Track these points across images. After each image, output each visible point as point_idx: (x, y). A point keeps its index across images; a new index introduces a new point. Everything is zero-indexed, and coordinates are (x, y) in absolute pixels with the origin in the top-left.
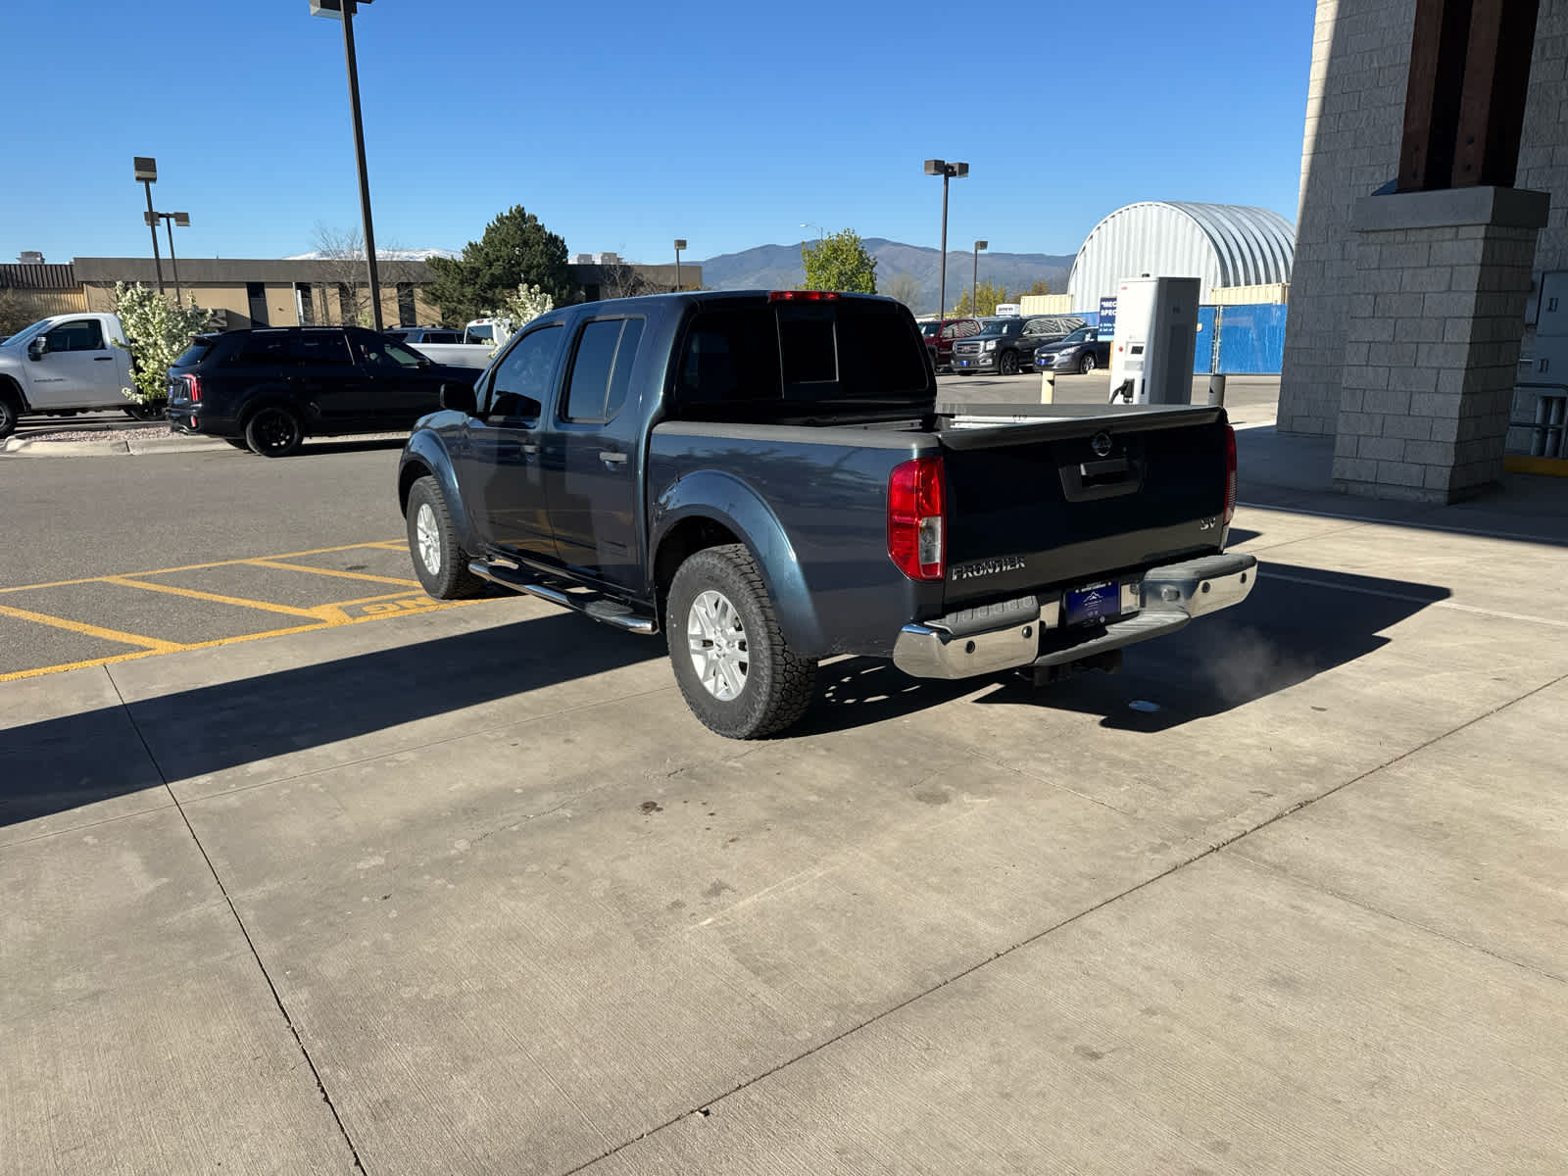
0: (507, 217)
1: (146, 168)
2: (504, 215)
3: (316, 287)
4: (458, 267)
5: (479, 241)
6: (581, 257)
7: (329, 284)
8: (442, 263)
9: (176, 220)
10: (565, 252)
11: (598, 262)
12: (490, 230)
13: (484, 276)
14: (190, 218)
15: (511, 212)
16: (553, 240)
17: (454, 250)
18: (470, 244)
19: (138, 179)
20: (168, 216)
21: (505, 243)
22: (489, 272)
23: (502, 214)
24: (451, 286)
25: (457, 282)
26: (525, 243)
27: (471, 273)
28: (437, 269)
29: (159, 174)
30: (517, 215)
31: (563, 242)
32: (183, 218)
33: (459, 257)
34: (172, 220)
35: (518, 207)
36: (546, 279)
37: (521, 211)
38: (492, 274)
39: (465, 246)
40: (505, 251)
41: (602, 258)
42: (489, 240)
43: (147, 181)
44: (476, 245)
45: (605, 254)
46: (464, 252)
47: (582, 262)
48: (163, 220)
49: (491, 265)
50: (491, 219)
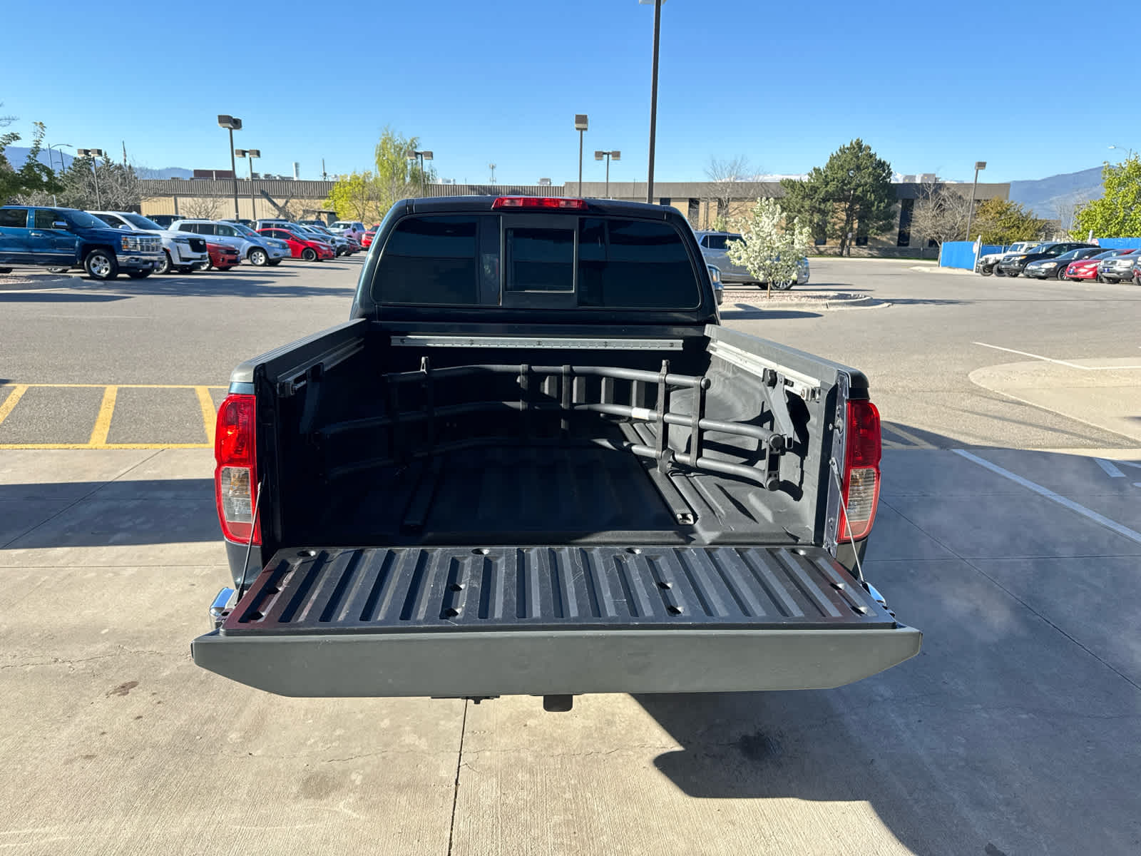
0: (847, 148)
1: (582, 119)
2: (846, 146)
3: (703, 201)
4: (803, 186)
5: (822, 166)
6: (907, 177)
7: (711, 199)
8: (791, 183)
9: (613, 156)
10: (890, 174)
11: (918, 181)
12: (832, 158)
13: (821, 193)
14: (621, 155)
15: (851, 144)
16: (882, 165)
17: (802, 174)
18: (814, 169)
19: (577, 129)
20: (608, 154)
21: (841, 167)
22: (826, 189)
23: (844, 146)
24: (795, 200)
25: (799, 197)
26: (858, 168)
27: (811, 190)
28: (787, 188)
29: (589, 126)
30: (855, 146)
31: (889, 166)
32: (616, 155)
33: (805, 179)
34: (610, 156)
35: (858, 140)
36: (869, 193)
37: (859, 144)
38: (827, 191)
39: (810, 170)
40: (840, 174)
41: (922, 178)
42: (830, 167)
43: (582, 130)
44: (819, 170)
45: (925, 175)
46: (809, 174)
47: (907, 181)
48: (605, 156)
49: (826, 186)
50: (835, 150)
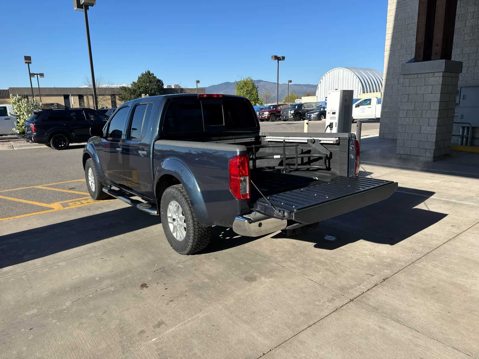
0: (145, 74)
1: (28, 59)
2: (144, 73)
3: (85, 96)
4: (129, 89)
5: (136, 81)
6: (168, 86)
7: (89, 95)
8: (124, 88)
9: (40, 76)
10: (163, 84)
11: (173, 87)
12: (139, 78)
13: (138, 92)
14: (44, 75)
15: (146, 72)
16: (159, 81)
17: (128, 84)
18: (133, 82)
19: (26, 63)
20: (37, 74)
21: (144, 82)
22: (139, 91)
23: (143, 73)
24: (127, 95)
25: (129, 94)
26: (150, 82)
27: (133, 91)
28: (123, 90)
29: (32, 61)
30: (148, 73)
31: (162, 81)
32: (42, 75)
33: (130, 86)
34: (39, 76)
35: (148, 71)
36: (157, 92)
37: (149, 72)
38: (140, 91)
39: (131, 83)
40: (144, 84)
41: (174, 86)
42: (139, 81)
43: (29, 63)
44: (135, 83)
45: (175, 85)
46: (131, 85)
47: (169, 87)
48: (36, 76)
49: (140, 89)
50: (140, 75)
